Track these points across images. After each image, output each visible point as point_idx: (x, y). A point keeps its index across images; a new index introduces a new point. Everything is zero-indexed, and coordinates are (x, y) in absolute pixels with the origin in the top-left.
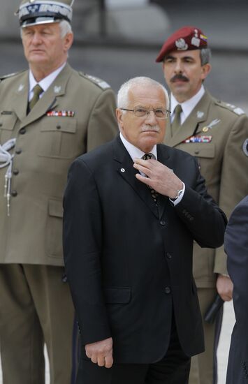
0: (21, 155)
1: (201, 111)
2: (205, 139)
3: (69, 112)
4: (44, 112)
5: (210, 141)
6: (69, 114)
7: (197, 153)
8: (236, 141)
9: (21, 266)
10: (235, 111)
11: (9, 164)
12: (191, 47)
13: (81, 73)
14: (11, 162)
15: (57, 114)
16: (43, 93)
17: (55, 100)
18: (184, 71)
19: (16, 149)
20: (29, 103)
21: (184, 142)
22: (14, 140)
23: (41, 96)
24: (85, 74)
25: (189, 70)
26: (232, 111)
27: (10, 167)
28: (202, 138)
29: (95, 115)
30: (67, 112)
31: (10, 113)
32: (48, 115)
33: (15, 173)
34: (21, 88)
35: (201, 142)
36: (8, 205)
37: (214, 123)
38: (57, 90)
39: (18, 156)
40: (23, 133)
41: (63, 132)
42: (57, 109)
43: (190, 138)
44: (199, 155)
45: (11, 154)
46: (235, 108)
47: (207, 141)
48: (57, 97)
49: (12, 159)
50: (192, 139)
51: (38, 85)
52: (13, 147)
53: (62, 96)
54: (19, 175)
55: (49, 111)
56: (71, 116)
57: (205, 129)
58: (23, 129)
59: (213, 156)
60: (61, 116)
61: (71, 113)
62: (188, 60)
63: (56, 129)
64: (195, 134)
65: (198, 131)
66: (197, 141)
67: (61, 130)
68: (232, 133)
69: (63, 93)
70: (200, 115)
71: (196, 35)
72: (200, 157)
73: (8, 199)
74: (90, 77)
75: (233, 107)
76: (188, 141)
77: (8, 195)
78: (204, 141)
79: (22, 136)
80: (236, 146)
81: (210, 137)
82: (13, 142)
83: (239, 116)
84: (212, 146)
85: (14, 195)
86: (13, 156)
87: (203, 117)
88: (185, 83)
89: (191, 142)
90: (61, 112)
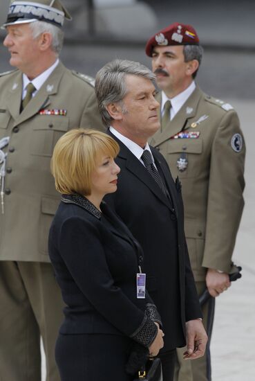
0: (14, 153)
1: (190, 107)
2: (193, 135)
3: (61, 111)
4: (37, 111)
5: (198, 137)
6: (61, 113)
7: (185, 149)
8: (223, 136)
9: (15, 263)
10: (223, 106)
11: (3, 162)
12: (172, 43)
13: (74, 72)
14: (5, 160)
15: (49, 113)
16: (36, 92)
17: (48, 99)
18: (165, 66)
19: (10, 147)
20: (22, 101)
21: (172, 138)
22: (8, 138)
23: (34, 95)
24: (77, 73)
25: (170, 65)
26: (221, 107)
27: (4, 166)
28: (190, 134)
29: (87, 114)
30: (59, 111)
31: (4, 111)
32: (41, 113)
33: (9, 171)
34: (15, 86)
35: (189, 137)
36: (2, 203)
37: (202, 119)
38: (50, 89)
39: (11, 154)
40: (17, 132)
41: (55, 131)
42: (50, 108)
43: (178, 133)
44: (187, 151)
45: (5, 153)
46: (224, 104)
47: (195, 136)
48: (49, 95)
49: (6, 158)
50: (181, 135)
51: (31, 84)
52: (6, 146)
53: (55, 94)
54: (13, 173)
55: (42, 110)
56: (63, 115)
57: (193, 125)
58: (16, 127)
59: (200, 152)
60: (54, 114)
61: (63, 111)
62: (169, 55)
63: (48, 128)
64: (183, 130)
65: (186, 127)
66: (185, 137)
67: (53, 128)
68: (219, 128)
69: (55, 92)
70: (189, 111)
71: (179, 31)
72: (188, 153)
73: (2, 197)
74: (82, 76)
75: (222, 102)
76: (176, 137)
77: (2, 193)
78: (191, 136)
79: (15, 134)
80: (224, 141)
81: (198, 133)
82: (6, 140)
83: (227, 111)
84: (199, 141)
85: (8, 193)
86: (6, 154)
87: (192, 113)
88: (165, 78)
89: (179, 137)
90: (53, 111)
